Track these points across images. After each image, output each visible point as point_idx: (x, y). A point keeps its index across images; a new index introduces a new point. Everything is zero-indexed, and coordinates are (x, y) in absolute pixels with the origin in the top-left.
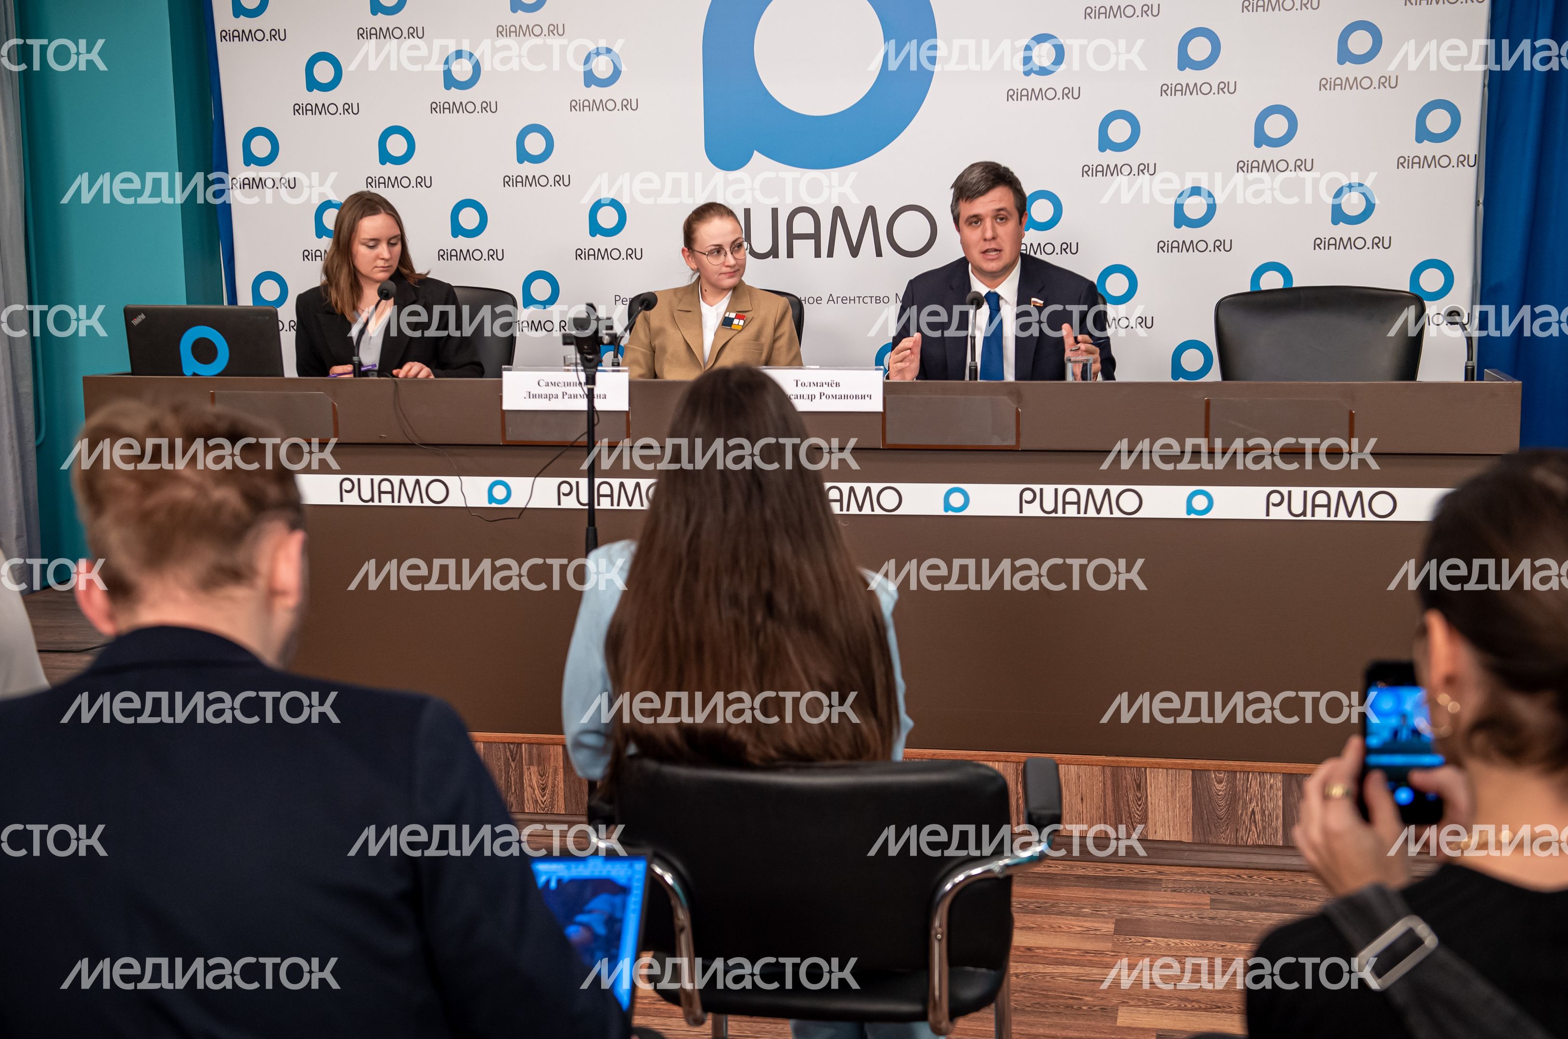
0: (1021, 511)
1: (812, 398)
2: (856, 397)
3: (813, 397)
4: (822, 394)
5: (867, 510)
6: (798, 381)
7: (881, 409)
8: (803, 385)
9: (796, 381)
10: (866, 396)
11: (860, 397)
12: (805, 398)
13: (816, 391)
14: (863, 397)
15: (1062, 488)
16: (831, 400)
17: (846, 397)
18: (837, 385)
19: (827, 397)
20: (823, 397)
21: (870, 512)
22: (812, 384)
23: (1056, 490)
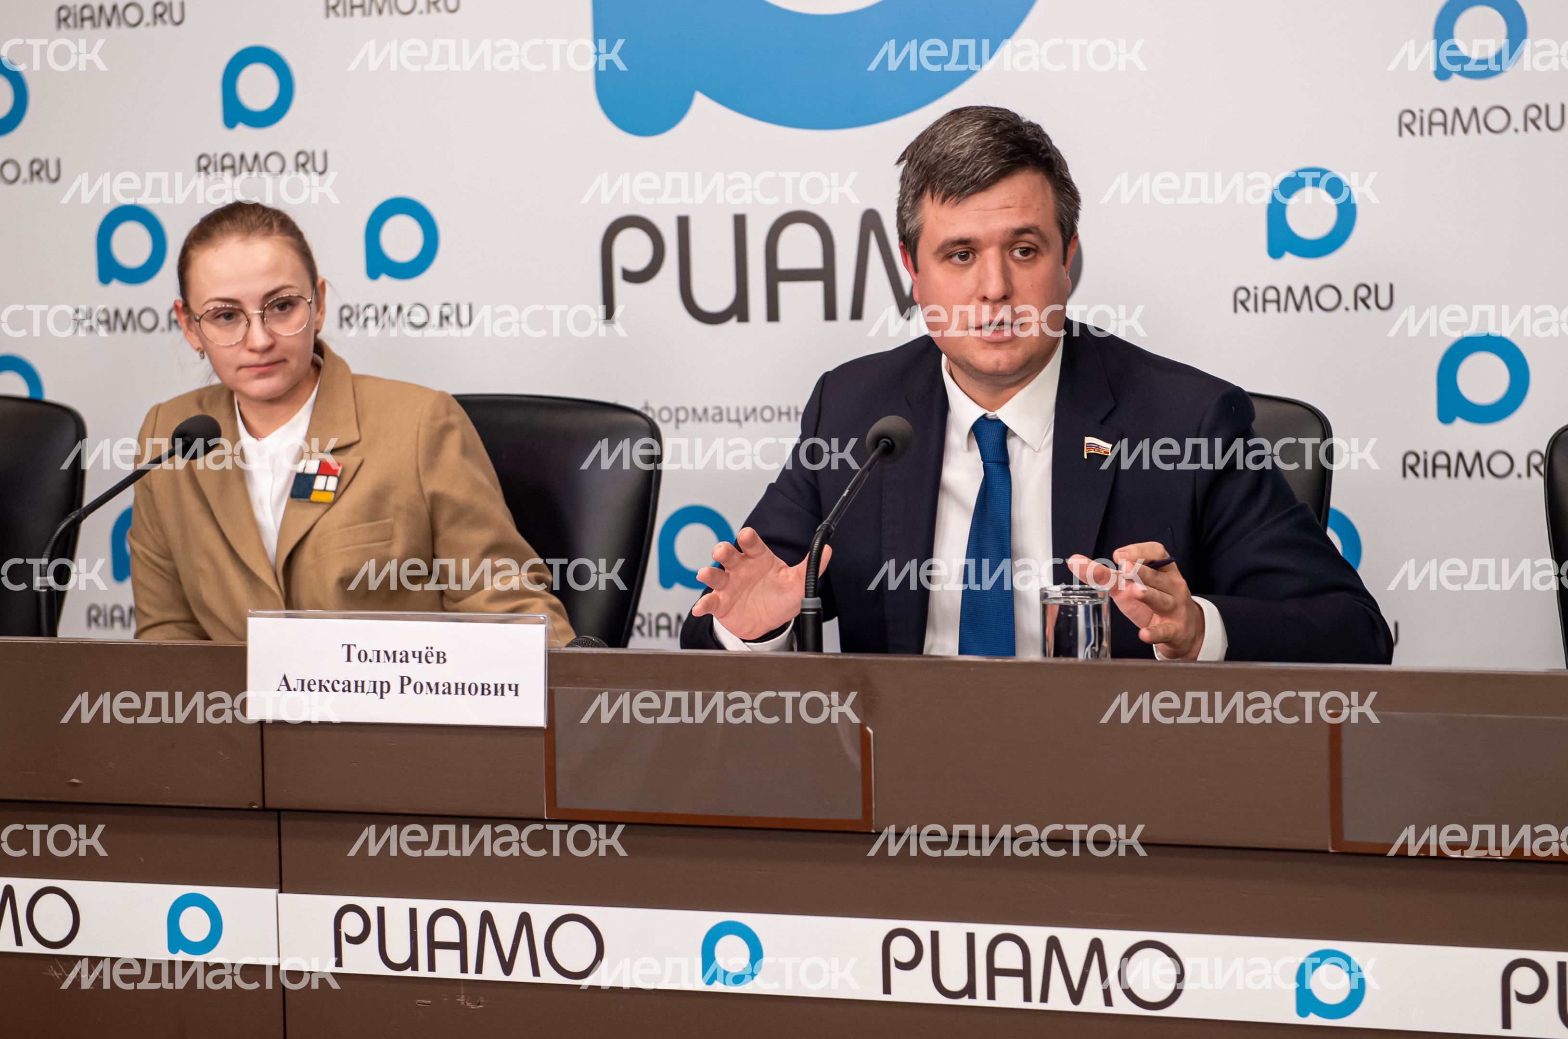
0: (887, 989)
1: (382, 689)
2: (484, 689)
3: (385, 686)
4: (406, 681)
5: (522, 973)
6: (352, 647)
7: (537, 718)
8: (363, 656)
9: (346, 647)
10: (506, 688)
11: (492, 689)
12: (366, 690)
13: (391, 672)
14: (499, 690)
15: (985, 932)
16: (427, 697)
17: (461, 689)
18: (441, 658)
19: (419, 688)
20: (409, 689)
21: (529, 978)
22: (382, 654)
23: (971, 937)
